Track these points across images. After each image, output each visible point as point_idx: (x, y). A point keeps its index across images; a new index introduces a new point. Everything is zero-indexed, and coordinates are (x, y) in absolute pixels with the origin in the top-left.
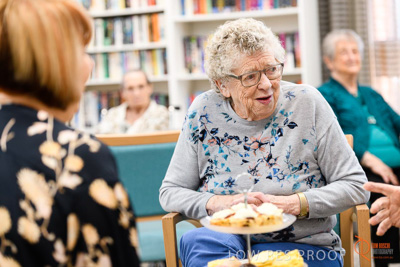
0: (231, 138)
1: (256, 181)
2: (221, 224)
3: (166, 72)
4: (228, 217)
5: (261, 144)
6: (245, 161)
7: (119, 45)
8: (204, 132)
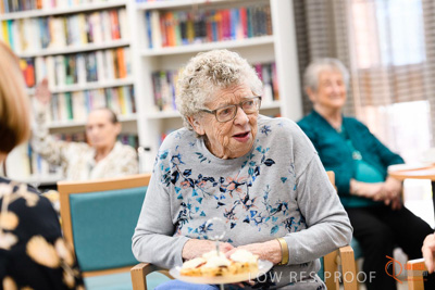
0: (206, 179)
1: (233, 225)
2: (192, 274)
3: (134, 111)
4: (200, 266)
5: (237, 185)
6: (221, 204)
7: (83, 83)
8: (176, 174)
